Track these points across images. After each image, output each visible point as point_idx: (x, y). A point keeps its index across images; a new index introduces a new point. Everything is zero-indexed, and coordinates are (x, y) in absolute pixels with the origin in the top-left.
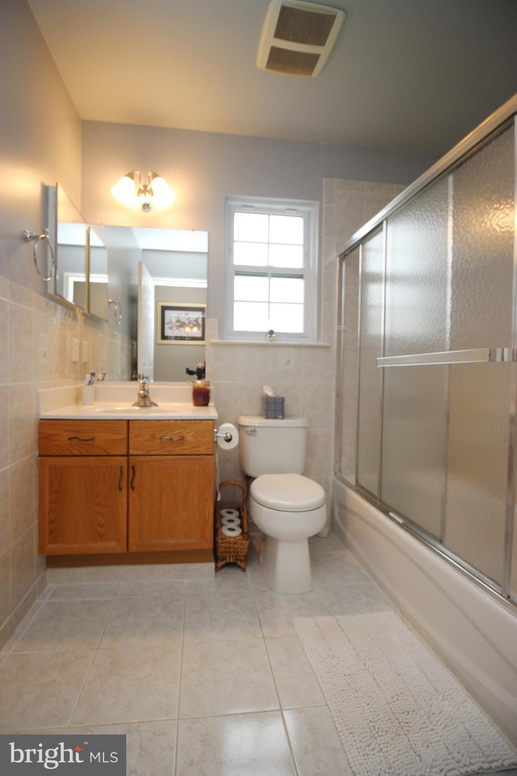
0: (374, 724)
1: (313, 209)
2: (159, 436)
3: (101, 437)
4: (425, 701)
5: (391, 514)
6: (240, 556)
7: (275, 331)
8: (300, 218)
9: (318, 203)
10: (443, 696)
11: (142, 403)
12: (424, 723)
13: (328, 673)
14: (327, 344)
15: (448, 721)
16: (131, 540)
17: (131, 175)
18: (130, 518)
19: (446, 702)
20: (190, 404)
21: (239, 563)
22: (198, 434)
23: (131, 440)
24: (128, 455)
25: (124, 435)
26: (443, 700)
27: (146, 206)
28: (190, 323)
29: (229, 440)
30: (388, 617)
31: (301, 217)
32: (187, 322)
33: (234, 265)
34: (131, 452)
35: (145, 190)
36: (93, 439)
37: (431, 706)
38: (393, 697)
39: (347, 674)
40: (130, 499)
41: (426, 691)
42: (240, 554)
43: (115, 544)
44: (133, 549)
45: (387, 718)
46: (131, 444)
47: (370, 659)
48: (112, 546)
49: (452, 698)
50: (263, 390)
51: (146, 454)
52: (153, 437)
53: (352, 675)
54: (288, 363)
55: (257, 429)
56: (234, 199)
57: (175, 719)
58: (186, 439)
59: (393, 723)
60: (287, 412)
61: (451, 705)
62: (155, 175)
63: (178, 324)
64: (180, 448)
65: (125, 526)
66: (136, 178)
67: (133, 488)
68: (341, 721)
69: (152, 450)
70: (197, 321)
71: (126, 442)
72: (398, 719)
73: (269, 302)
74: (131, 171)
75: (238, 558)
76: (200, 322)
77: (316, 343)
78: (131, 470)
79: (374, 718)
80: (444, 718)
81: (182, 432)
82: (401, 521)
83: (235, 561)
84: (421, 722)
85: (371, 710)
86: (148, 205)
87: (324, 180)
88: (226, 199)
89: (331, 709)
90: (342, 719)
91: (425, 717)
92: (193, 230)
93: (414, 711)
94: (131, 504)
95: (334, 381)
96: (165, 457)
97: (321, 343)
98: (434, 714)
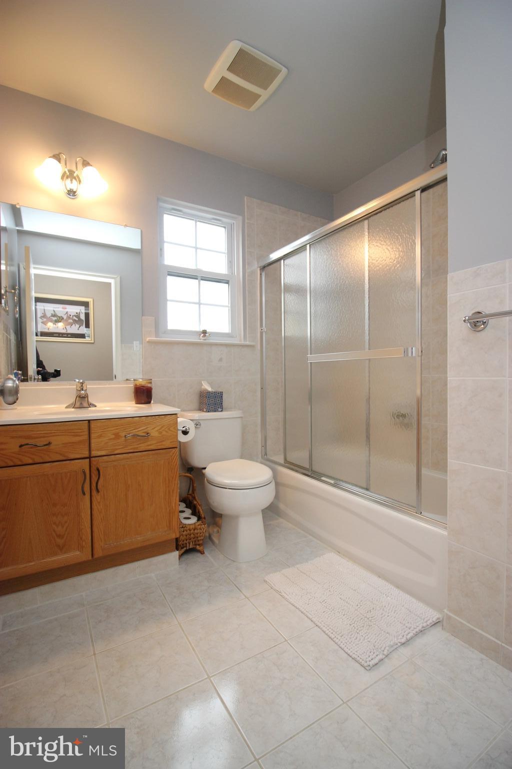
0: (353, 625)
1: (237, 222)
2: (123, 434)
3: (57, 441)
4: (377, 600)
5: (323, 478)
6: (198, 541)
7: (208, 331)
8: (224, 229)
9: (241, 218)
10: (386, 595)
11: (78, 405)
12: (382, 614)
13: (308, 604)
14: (252, 343)
15: (395, 607)
16: (96, 545)
17: (57, 157)
18: (95, 523)
19: (388, 598)
20: (133, 403)
21: (198, 547)
22: (163, 429)
23: (93, 441)
24: (90, 457)
25: (86, 437)
26: (387, 597)
27: (72, 193)
28: (69, 317)
29: (185, 433)
30: (331, 557)
31: (225, 227)
32: (65, 317)
33: (164, 265)
34: (94, 453)
35: (70, 175)
36: (49, 444)
37: (382, 602)
38: (358, 605)
39: (321, 602)
40: (94, 503)
41: (375, 595)
42: (199, 538)
43: (78, 553)
44: (99, 553)
45: (360, 619)
46: (93, 445)
47: (332, 587)
48: (74, 555)
49: (391, 594)
50: (202, 385)
51: (109, 454)
52: (117, 436)
53: (325, 601)
54: (221, 360)
55: (201, 422)
56: (165, 202)
57: (206, 679)
58: (152, 434)
59: (364, 620)
60: (225, 404)
61: (392, 599)
62: (86, 164)
63: (54, 319)
64: (146, 444)
65: (89, 531)
66: (63, 161)
67: (98, 491)
68: (332, 631)
69: (117, 449)
70: (78, 316)
71: (87, 444)
72: (366, 617)
73: (199, 304)
74: (57, 153)
75: (197, 543)
76: (83, 317)
77: (243, 342)
78: (94, 473)
79: (351, 622)
80: (392, 607)
81: (146, 428)
82: (332, 482)
83: (195, 546)
84: (380, 614)
85: (348, 617)
86: (75, 192)
87: (246, 197)
88: (158, 199)
89: (321, 627)
90: (332, 630)
91: (381, 610)
92: (126, 226)
93: (373, 609)
94: (94, 507)
95: (259, 376)
96: (130, 455)
97: (248, 343)
98: (385, 607)
